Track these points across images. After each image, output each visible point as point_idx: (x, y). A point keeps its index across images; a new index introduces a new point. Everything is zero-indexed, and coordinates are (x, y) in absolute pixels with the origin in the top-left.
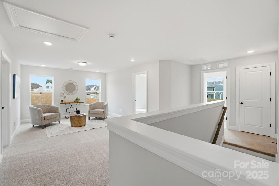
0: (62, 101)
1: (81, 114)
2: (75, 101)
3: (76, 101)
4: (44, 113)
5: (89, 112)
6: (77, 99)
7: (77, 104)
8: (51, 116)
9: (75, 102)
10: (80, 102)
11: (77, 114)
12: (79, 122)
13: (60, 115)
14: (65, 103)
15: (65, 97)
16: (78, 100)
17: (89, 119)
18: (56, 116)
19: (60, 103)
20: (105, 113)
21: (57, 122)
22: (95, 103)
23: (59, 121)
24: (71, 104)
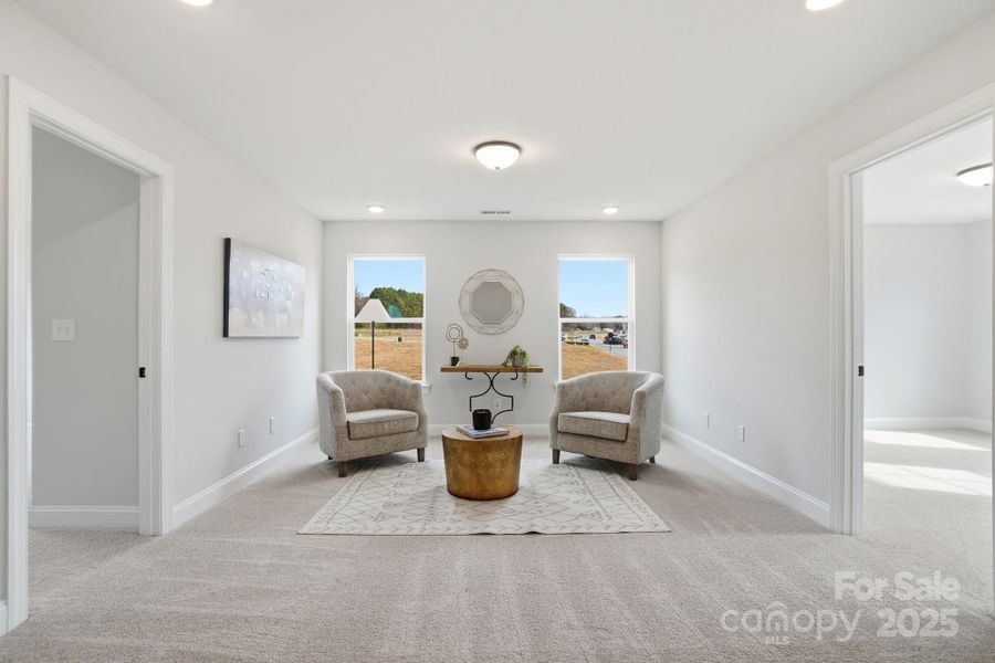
0: (455, 360)
1: (496, 428)
2: (505, 364)
3: (510, 364)
4: (350, 410)
5: (555, 421)
6: (513, 353)
7: (513, 375)
8: (378, 422)
9: (504, 368)
10: (525, 370)
11: (476, 428)
12: (478, 476)
13: (422, 420)
14: (466, 370)
15: (463, 344)
16: (518, 362)
17: (556, 461)
18: (401, 424)
19: (443, 370)
20: (637, 439)
21: (413, 454)
22: (591, 379)
23: (418, 450)
24: (492, 375)
